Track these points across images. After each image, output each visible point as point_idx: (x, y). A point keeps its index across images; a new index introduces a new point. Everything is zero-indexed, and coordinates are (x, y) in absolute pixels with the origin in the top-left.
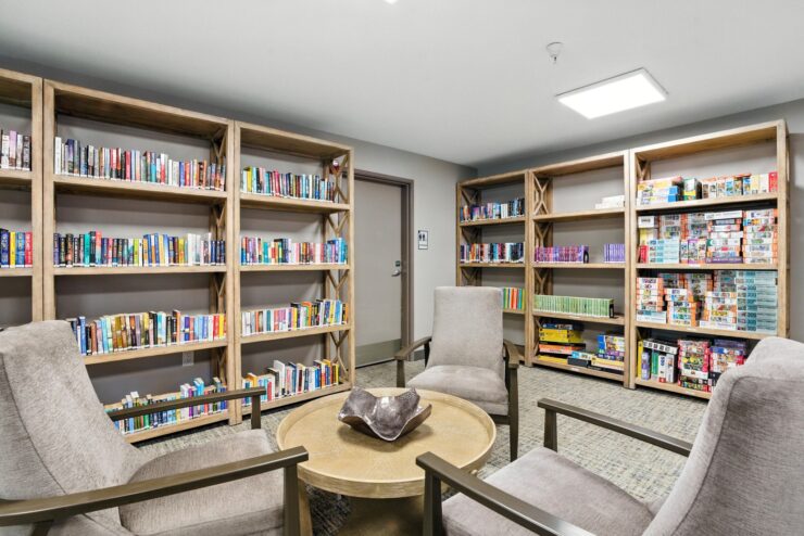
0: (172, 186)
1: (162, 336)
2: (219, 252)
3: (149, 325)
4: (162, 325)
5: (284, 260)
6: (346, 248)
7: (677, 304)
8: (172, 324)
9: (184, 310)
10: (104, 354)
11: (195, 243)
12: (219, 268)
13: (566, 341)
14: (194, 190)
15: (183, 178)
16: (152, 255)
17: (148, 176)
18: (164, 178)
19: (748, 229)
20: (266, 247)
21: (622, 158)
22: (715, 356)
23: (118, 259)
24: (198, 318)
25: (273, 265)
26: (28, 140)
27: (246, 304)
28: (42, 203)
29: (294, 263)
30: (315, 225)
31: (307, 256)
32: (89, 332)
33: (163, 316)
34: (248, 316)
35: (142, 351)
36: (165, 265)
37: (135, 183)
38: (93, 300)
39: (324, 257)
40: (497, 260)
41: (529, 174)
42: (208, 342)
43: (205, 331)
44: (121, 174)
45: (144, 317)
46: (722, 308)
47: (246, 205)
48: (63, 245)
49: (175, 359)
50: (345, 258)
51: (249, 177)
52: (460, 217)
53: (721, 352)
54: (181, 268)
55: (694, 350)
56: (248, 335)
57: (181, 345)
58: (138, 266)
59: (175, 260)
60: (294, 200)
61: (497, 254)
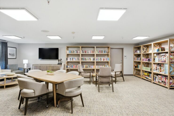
0: (90, 53)
1: (89, 67)
2: (94, 59)
3: (88, 66)
4: (89, 66)
5: (101, 60)
6: (109, 59)
7: (158, 69)
8: (90, 66)
9: (91, 65)
10: (84, 68)
11: (92, 58)
12: (94, 61)
13: (147, 75)
14: (92, 53)
15: (91, 53)
16: (88, 60)
17: (88, 53)
18: (89, 53)
19: (166, 57)
20: (99, 59)
21: (151, 44)
22: (162, 78)
23: (85, 60)
24: (92, 66)
25: (100, 61)
26: (80, 51)
27: (97, 65)
28: (80, 55)
29: (102, 61)
30: (107, 56)
31: (104, 60)
32: (83, 66)
33: (89, 65)
34: (97, 66)
35: (87, 68)
36: (89, 61)
37: (87, 53)
38: (84, 64)
39: (106, 60)
40: (138, 60)
41: (142, 46)
42: (93, 68)
43: (93, 67)
44: (86, 53)
45: (87, 65)
46: (163, 70)
47: (97, 55)
48: (82, 59)
49: (91, 69)
50: (109, 60)
51: (97, 52)
52: (134, 53)
53: (163, 77)
54: (91, 61)
55: (160, 77)
56: (97, 68)
57: (90, 68)
58: (87, 61)
59: (90, 60)
60: (102, 54)
61: (138, 59)
